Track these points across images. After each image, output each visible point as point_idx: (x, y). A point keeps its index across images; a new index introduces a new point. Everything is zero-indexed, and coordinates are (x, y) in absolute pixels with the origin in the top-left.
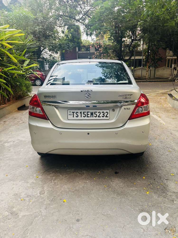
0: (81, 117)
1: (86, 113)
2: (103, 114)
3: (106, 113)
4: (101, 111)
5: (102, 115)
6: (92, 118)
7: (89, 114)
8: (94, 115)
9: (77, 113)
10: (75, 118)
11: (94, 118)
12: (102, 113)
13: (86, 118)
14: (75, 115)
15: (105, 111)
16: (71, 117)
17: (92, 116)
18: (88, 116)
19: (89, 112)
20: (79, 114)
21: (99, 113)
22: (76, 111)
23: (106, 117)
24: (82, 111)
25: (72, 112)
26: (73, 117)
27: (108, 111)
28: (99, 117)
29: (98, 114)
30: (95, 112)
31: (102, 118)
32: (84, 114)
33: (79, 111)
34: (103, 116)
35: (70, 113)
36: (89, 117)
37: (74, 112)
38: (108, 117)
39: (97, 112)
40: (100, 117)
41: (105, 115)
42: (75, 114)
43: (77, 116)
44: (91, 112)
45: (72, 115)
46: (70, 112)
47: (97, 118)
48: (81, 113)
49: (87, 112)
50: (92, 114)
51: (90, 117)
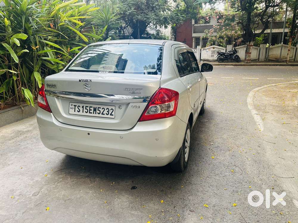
0: (83, 112)
1: (88, 108)
2: (108, 112)
3: (111, 110)
4: (105, 107)
5: (105, 112)
6: (94, 115)
7: (91, 110)
8: (98, 111)
9: (79, 107)
10: (76, 113)
11: (97, 115)
12: (107, 109)
13: (88, 114)
14: (77, 109)
15: (110, 108)
16: (72, 111)
17: (95, 112)
18: (91, 111)
19: (92, 107)
20: (81, 109)
21: (103, 109)
22: (78, 105)
23: (111, 115)
24: (85, 105)
25: (74, 106)
26: (75, 111)
27: (114, 108)
28: (102, 114)
29: (102, 111)
30: (98, 108)
31: (105, 116)
32: (86, 109)
33: (81, 105)
34: (107, 113)
35: (72, 107)
36: (91, 113)
37: (76, 106)
38: (113, 115)
39: (100, 108)
40: (104, 114)
41: (110, 113)
42: (76, 107)
43: (79, 111)
44: (94, 107)
45: (74, 109)
46: (72, 105)
47: (101, 115)
48: (83, 107)
49: (90, 107)
50: (95, 110)
51: (93, 113)
